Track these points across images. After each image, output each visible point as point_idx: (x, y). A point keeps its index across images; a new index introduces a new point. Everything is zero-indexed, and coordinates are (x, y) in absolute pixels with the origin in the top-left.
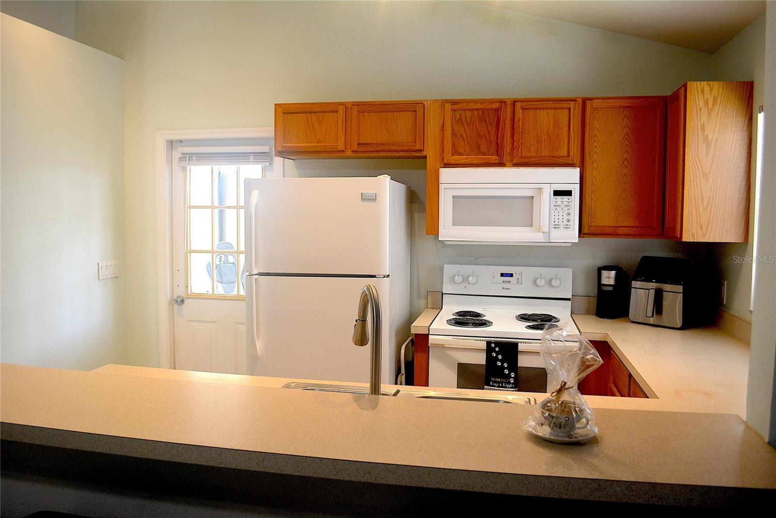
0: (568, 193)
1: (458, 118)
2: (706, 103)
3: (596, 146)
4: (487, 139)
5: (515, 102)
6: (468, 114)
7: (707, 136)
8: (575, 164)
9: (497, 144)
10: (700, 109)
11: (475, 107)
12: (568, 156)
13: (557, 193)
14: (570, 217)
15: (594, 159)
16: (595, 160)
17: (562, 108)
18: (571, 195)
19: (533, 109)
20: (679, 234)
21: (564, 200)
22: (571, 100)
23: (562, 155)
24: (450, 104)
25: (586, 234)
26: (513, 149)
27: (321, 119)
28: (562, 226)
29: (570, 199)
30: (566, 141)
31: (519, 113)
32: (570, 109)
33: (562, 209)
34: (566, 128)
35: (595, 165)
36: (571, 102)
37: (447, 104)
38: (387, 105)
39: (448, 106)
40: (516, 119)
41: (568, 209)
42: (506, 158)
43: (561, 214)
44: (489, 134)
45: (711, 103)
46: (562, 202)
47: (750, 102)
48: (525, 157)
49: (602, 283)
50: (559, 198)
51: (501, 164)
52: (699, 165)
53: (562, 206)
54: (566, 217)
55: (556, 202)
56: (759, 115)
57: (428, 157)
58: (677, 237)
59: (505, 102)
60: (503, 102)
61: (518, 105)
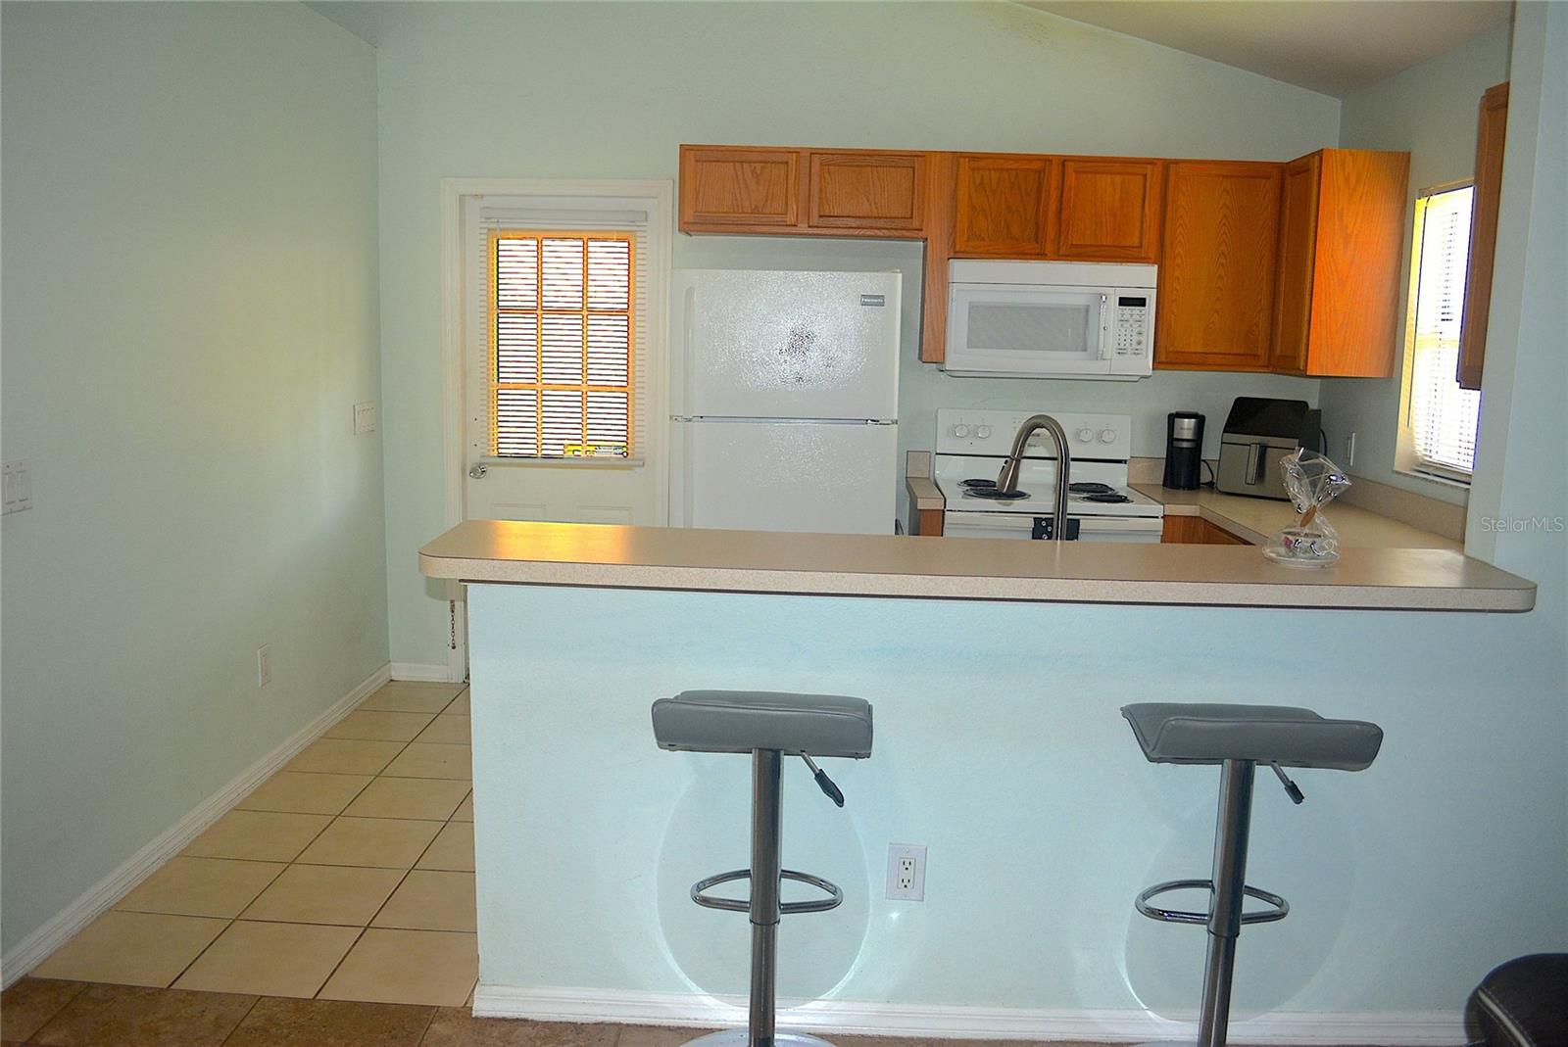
0: (1141, 302)
1: (978, 181)
2: (1347, 180)
3: (1181, 234)
4: (1021, 217)
5: (1065, 161)
6: (994, 175)
7: (1347, 227)
8: (1150, 258)
9: (1037, 224)
10: (1339, 189)
11: (1006, 166)
12: (1141, 247)
13: (1124, 302)
14: (1143, 338)
15: (1177, 252)
16: (1179, 254)
17: (1135, 174)
18: (1144, 305)
19: (1091, 172)
20: (1302, 363)
21: (1134, 312)
22: (1149, 163)
23: (1131, 244)
24: (967, 160)
25: (1162, 363)
26: (1059, 233)
27: (759, 172)
28: (1129, 351)
29: (1143, 312)
30: (1138, 224)
31: (1071, 177)
32: (1145, 176)
33: (1131, 326)
34: (1139, 204)
35: (1178, 261)
36: (1149, 166)
37: (962, 160)
38: (868, 155)
39: (965, 163)
40: (1066, 189)
41: (1140, 326)
42: (1049, 248)
43: (1129, 333)
44: (1025, 209)
45: (1353, 178)
46: (1132, 315)
47: (1405, 183)
48: (1077, 246)
49: (1175, 436)
50: (1127, 309)
51: (1040, 255)
52: (1334, 268)
53: (1131, 322)
54: (1136, 338)
55: (1123, 315)
56: (1418, 201)
57: (929, 240)
58: (1299, 369)
59: (1051, 161)
60: (1046, 160)
61: (1070, 166)
